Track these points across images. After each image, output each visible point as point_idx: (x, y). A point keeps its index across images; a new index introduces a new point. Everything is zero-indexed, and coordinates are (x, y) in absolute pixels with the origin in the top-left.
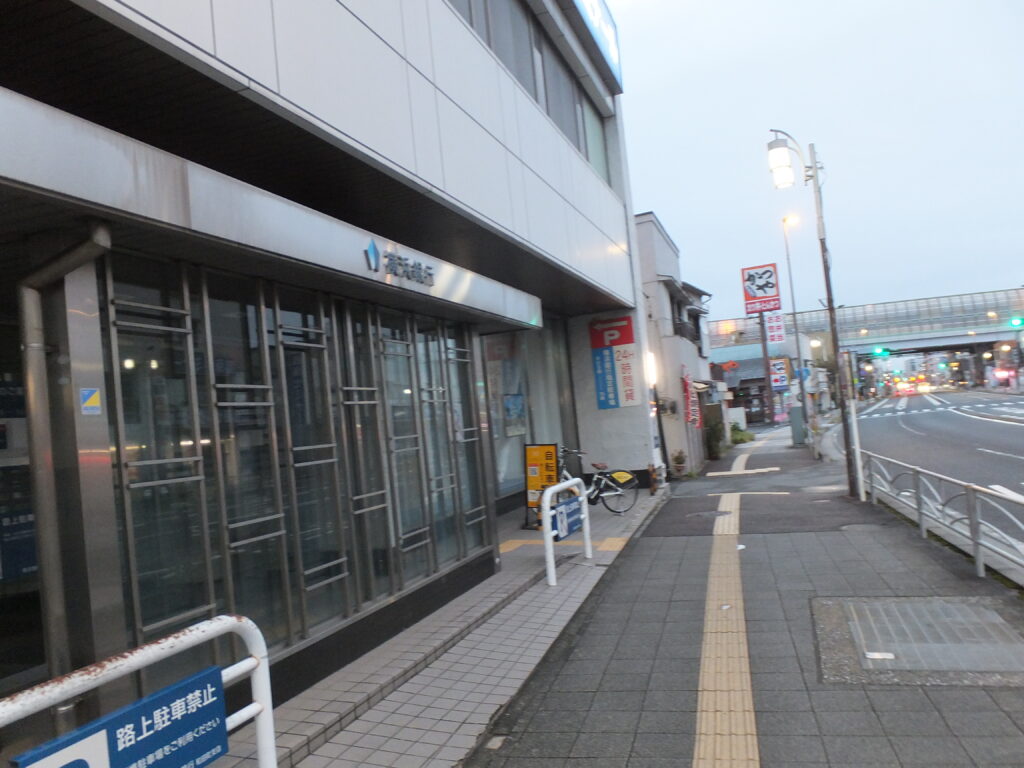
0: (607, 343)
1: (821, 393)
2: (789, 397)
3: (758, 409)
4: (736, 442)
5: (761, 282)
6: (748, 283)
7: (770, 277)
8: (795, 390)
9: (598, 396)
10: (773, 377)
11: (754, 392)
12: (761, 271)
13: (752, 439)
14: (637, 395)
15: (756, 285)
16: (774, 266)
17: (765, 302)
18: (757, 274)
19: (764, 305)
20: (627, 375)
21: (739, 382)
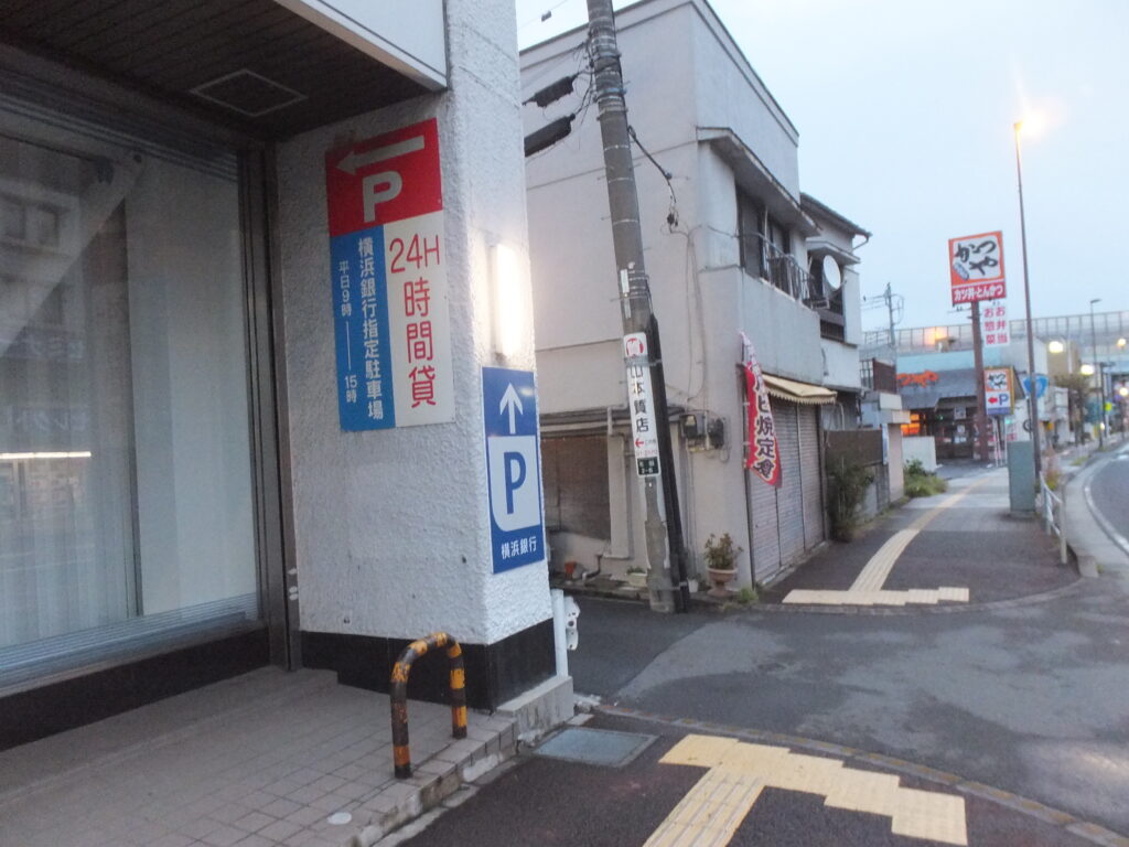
0: (370, 215)
1: (1058, 422)
2: (1011, 425)
3: (964, 440)
4: (912, 494)
5: (975, 258)
6: (958, 260)
7: (991, 250)
8: (1021, 413)
9: (342, 388)
10: (988, 395)
11: (959, 414)
12: (977, 243)
13: (942, 490)
14: (443, 388)
15: (971, 263)
16: (999, 235)
17: (982, 287)
18: (973, 247)
19: (980, 290)
20: (417, 319)
21: (937, 400)
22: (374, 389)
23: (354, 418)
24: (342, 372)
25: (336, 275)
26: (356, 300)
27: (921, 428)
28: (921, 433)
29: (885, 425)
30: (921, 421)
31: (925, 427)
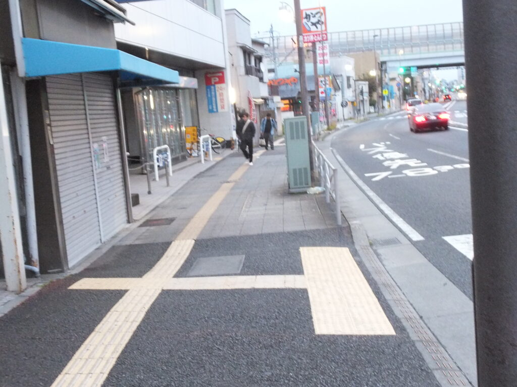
0: (213, 83)
5: (314, 20)
6: (305, 21)
7: (321, 16)
9: (209, 107)
10: (320, 90)
12: (314, 12)
14: (226, 107)
15: (312, 23)
16: (324, 9)
17: (316, 35)
18: (312, 14)
19: (315, 36)
20: (222, 98)
21: (297, 92)
22: (214, 107)
23: (211, 111)
24: (209, 105)
25: (207, 91)
26: (211, 95)
27: (290, 107)
28: (290, 110)
29: (276, 108)
30: (290, 104)
31: (292, 106)
